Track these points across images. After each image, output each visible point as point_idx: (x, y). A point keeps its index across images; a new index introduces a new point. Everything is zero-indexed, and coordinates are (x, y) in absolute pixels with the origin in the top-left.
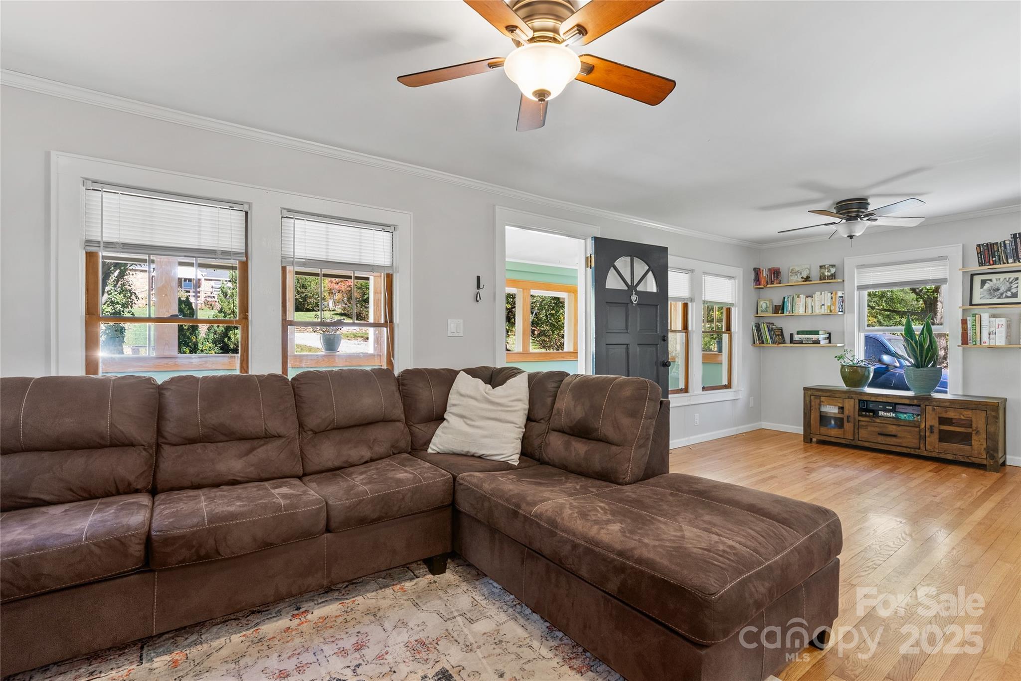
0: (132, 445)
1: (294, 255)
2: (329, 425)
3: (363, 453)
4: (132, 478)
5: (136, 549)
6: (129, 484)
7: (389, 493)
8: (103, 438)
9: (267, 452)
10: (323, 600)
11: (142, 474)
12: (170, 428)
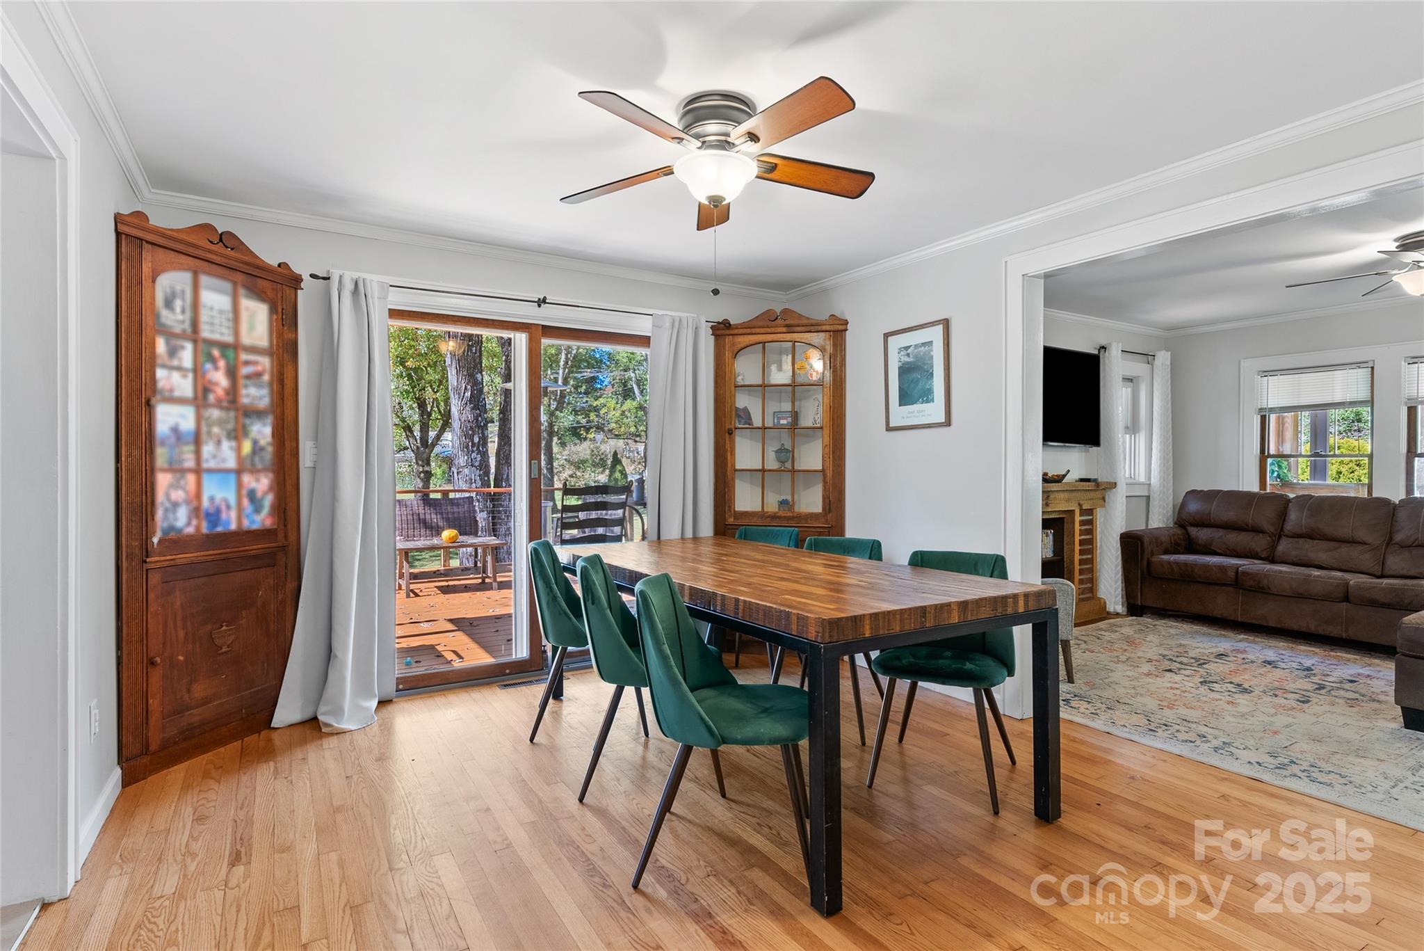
0: (1262, 532)
4: (1258, 550)
5: (1231, 574)
6: (1257, 553)
8: (1247, 525)
11: (1265, 549)
12: (1288, 527)
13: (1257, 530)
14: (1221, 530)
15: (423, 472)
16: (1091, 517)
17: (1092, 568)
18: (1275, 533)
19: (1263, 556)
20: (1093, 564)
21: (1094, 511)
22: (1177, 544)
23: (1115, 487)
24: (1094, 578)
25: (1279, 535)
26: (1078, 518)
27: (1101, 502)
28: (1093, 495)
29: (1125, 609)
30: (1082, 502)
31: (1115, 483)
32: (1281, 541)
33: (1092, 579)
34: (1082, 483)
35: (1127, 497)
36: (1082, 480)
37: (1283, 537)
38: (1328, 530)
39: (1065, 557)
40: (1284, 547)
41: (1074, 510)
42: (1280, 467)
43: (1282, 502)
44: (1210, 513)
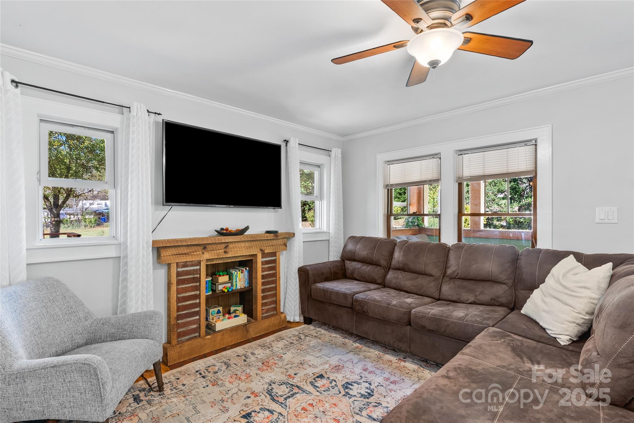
0: (380, 266)
1: (463, 176)
2: (457, 276)
3: (469, 297)
4: (377, 278)
7: (440, 319)
9: (422, 281)
10: (417, 362)
12: (394, 262)
13: (377, 264)
14: (360, 263)
15: (54, 221)
16: (275, 258)
17: (276, 293)
18: (387, 266)
19: (379, 282)
20: (276, 290)
21: (277, 253)
22: (335, 273)
23: (294, 236)
24: (277, 301)
25: (388, 268)
26: (260, 260)
27: (283, 247)
28: (275, 242)
29: (302, 318)
30: (263, 248)
31: (294, 234)
32: (389, 273)
33: (276, 300)
34: (268, 235)
35: (303, 242)
36: (268, 232)
37: (391, 269)
38: (412, 266)
39: (253, 287)
40: (391, 275)
41: (256, 254)
42: (418, 220)
43: (392, 245)
44: (355, 252)
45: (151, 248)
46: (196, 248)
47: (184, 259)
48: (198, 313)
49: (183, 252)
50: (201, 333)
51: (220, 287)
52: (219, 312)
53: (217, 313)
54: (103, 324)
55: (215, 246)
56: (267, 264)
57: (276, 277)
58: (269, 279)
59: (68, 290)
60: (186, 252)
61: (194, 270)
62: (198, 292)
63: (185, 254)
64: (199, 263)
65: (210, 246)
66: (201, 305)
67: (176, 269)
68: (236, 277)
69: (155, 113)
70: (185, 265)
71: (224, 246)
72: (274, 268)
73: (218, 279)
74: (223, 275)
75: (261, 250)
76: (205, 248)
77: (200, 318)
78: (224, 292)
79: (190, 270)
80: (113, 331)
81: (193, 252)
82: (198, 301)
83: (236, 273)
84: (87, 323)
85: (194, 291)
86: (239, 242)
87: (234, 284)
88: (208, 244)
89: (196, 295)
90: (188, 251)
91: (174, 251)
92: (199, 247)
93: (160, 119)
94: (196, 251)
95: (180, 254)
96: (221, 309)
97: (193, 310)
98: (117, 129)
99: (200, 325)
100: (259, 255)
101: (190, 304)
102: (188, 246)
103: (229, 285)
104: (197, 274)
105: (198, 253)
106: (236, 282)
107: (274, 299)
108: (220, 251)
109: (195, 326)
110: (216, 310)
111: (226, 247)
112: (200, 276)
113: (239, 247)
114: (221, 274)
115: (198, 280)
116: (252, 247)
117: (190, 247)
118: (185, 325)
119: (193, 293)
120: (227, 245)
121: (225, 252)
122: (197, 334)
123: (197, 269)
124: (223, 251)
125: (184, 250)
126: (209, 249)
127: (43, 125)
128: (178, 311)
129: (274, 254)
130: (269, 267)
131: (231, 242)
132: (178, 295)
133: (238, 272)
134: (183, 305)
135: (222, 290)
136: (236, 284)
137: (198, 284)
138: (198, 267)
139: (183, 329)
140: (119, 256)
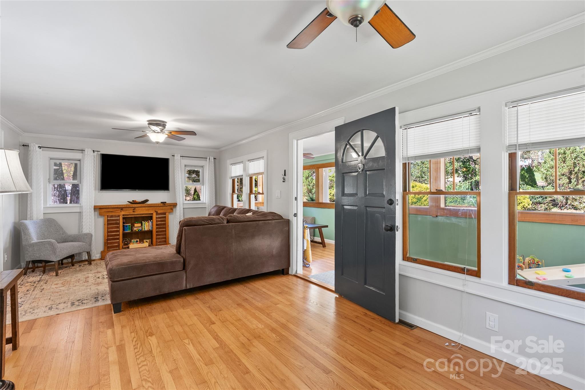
45: (93, 209)
46: (117, 209)
47: (111, 214)
48: (118, 239)
49: (110, 211)
50: (120, 248)
51: (135, 229)
52: (137, 241)
53: (136, 242)
54: (69, 237)
55: (128, 208)
56: (160, 219)
57: (166, 225)
58: (161, 226)
59: (57, 223)
60: (112, 211)
61: (116, 219)
62: (118, 229)
63: (111, 212)
64: (119, 216)
65: (125, 208)
66: (120, 235)
67: (107, 218)
68: (145, 224)
69: (97, 151)
70: (112, 216)
71: (133, 209)
72: (165, 221)
73: (134, 225)
74: (138, 223)
75: (155, 211)
76: (122, 209)
77: (119, 241)
78: (136, 231)
79: (114, 219)
80: (72, 239)
81: (116, 211)
82: (118, 233)
83: (144, 222)
84: (63, 236)
85: (116, 228)
86: (142, 207)
87: (143, 228)
88: (124, 208)
89: (117, 230)
90: (113, 210)
91: (106, 210)
92: (119, 209)
93: (100, 153)
94: (117, 211)
95: (109, 212)
96: (138, 240)
97: (116, 237)
98: (81, 159)
99: (119, 244)
100: (155, 214)
101: (114, 234)
102: (113, 208)
103: (141, 228)
104: (118, 221)
105: (118, 211)
106: (144, 227)
107: (164, 236)
108: (130, 211)
109: (117, 244)
110: (136, 240)
111: (134, 209)
112: (120, 222)
113: (142, 209)
114: (137, 222)
115: (119, 224)
116: (150, 209)
117: (114, 209)
118: (111, 243)
119: (116, 229)
120: (134, 208)
121: (133, 212)
122: (118, 248)
123: (118, 219)
124: (132, 211)
125: (111, 210)
126: (124, 210)
127: (51, 160)
128: (108, 237)
129: (165, 214)
130: (161, 220)
131: (137, 207)
132: (108, 230)
133: (146, 222)
134: (111, 234)
135: (136, 230)
136: (144, 228)
137: (119, 226)
138: (119, 218)
139: (110, 245)
140: (80, 211)
